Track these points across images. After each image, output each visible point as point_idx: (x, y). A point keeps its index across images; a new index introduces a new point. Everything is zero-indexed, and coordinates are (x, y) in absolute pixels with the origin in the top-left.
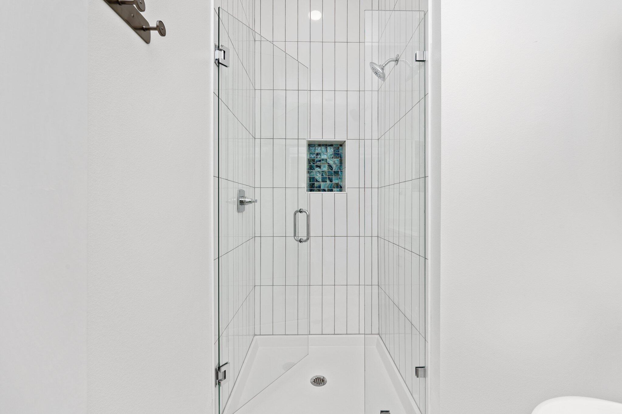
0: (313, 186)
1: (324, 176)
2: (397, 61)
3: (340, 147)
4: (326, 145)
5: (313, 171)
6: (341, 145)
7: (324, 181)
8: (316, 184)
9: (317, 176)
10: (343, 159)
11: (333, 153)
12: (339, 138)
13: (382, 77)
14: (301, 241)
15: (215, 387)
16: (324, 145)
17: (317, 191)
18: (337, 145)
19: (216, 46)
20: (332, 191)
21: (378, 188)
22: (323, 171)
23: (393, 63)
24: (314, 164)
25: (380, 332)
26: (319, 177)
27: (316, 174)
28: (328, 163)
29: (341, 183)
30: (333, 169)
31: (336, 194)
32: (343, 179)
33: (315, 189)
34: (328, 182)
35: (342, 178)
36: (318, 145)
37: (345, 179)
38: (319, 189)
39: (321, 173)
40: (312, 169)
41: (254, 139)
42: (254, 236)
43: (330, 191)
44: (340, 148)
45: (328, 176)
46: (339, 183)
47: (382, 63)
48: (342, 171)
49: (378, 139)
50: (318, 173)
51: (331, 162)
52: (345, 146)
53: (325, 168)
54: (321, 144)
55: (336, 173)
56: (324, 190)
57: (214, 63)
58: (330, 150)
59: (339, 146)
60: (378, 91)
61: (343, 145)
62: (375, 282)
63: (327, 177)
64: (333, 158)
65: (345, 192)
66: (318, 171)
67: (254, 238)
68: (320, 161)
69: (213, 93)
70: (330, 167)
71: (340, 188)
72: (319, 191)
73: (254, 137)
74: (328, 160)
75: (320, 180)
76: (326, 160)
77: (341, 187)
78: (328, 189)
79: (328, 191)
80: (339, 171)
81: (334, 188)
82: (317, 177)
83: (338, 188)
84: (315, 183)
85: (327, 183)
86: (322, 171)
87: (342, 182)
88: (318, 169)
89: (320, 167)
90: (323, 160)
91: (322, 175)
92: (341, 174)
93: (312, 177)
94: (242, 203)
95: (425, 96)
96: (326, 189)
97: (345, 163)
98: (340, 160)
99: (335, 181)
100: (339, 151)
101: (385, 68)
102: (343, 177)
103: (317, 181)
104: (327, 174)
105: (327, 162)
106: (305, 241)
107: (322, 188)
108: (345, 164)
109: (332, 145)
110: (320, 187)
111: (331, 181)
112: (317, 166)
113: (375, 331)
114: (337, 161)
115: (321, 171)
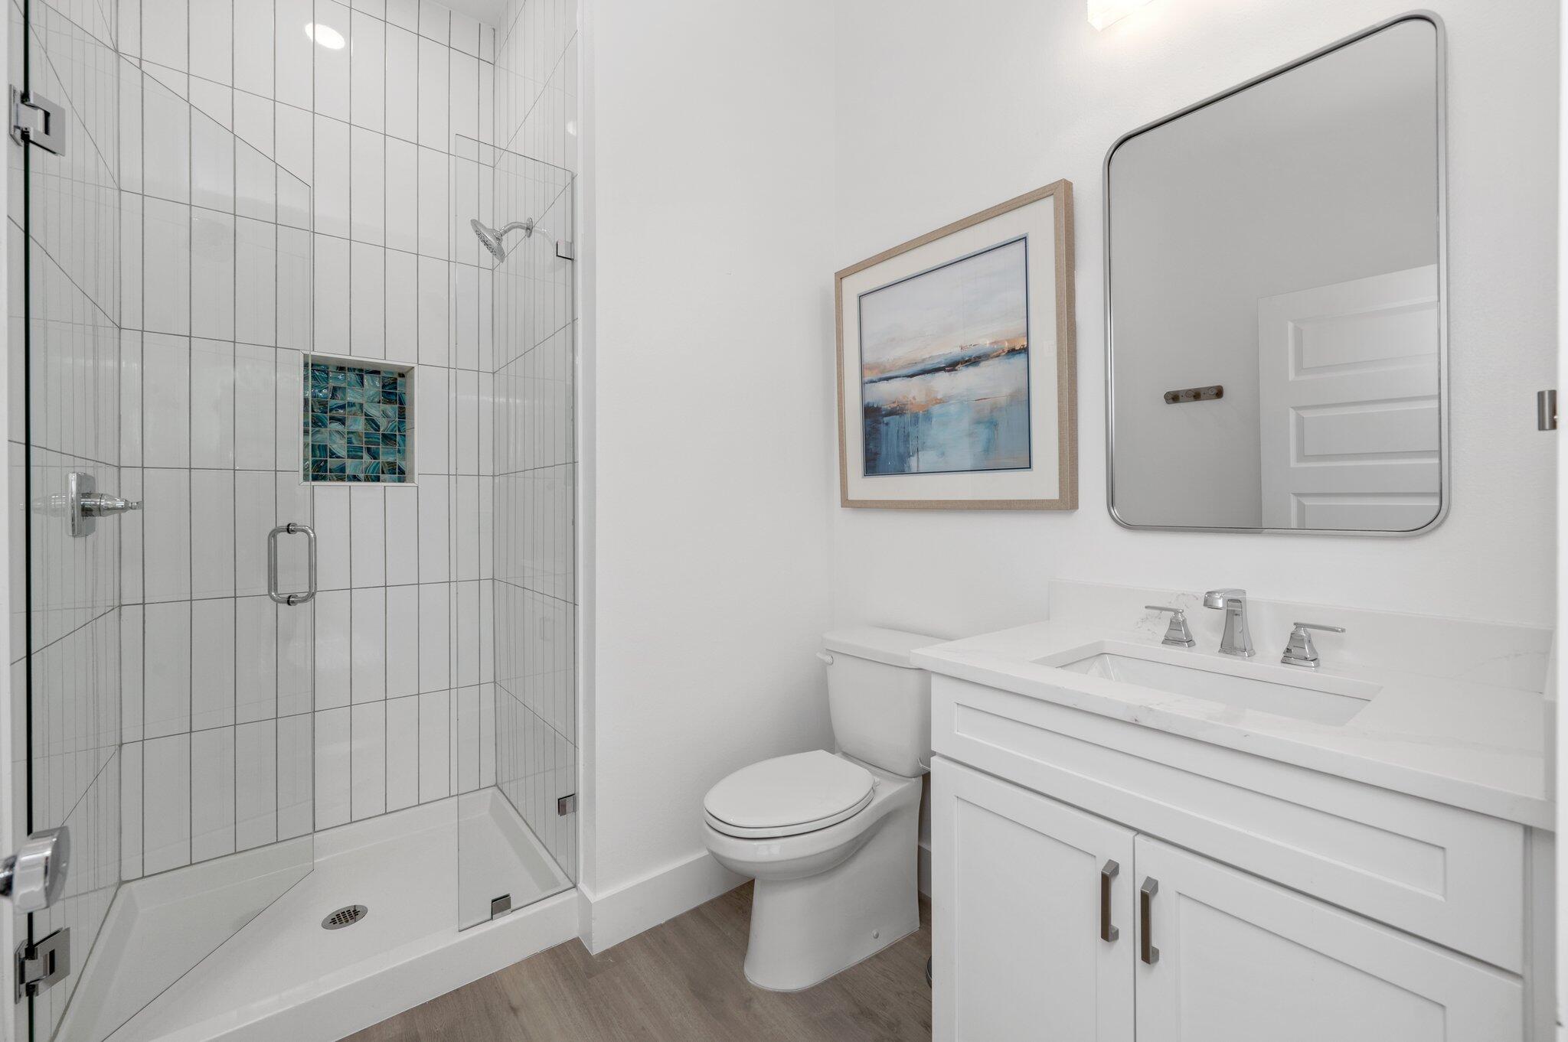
0: (320, 468)
1: (356, 443)
2: (529, 229)
3: (399, 379)
4: (362, 372)
5: (323, 430)
6: (402, 375)
7: (354, 453)
8: (332, 463)
9: (335, 443)
10: (407, 406)
11: (381, 390)
12: (396, 358)
13: (498, 253)
14: (293, 602)
15: (16, 1002)
16: (354, 369)
17: (334, 480)
18: (392, 373)
19: (15, 91)
20: (378, 479)
21: (494, 476)
22: (352, 433)
23: (522, 232)
24: (326, 413)
25: (499, 781)
26: (339, 446)
27: (330, 439)
28: (366, 415)
29: (403, 463)
30: (381, 429)
31: (389, 488)
32: (408, 454)
33: (328, 473)
34: (367, 458)
35: (404, 450)
36: (338, 367)
37: (413, 453)
38: (341, 475)
39: (346, 436)
40: (320, 426)
41: (116, 330)
42: (117, 603)
43: (373, 481)
44: (398, 382)
45: (366, 443)
46: (397, 461)
47: (500, 226)
48: (404, 436)
49: (494, 373)
50: (338, 436)
51: (375, 412)
52: (412, 377)
53: (359, 425)
54: (346, 366)
55: (389, 439)
56: (355, 478)
57: (10, 139)
58: (373, 386)
59: (396, 376)
60: (493, 270)
61: (407, 376)
62: (487, 675)
63: (364, 446)
64: (379, 402)
65: (413, 484)
66: (338, 432)
67: (117, 610)
68: (343, 407)
69: (6, 218)
70: (371, 421)
71: (400, 474)
72: (342, 479)
73: (117, 323)
74: (366, 406)
75: (343, 453)
76: (361, 405)
77: (402, 472)
78: (367, 476)
79: (365, 481)
80: (397, 433)
81: (383, 473)
82: (335, 446)
83: (395, 474)
84: (329, 459)
85: (363, 461)
86: (349, 433)
87: (404, 459)
88: (336, 426)
89: (342, 421)
90: (352, 405)
91: (350, 442)
92: (401, 443)
93: (319, 445)
94: (86, 511)
95: (573, 321)
96: (362, 476)
97: (413, 416)
98: (399, 407)
99: (383, 458)
100: (396, 389)
101: (504, 237)
102: (408, 448)
103: (333, 455)
104: (364, 440)
105: (364, 410)
106: (304, 600)
107: (349, 471)
108: (413, 419)
109: (377, 372)
110: (342, 469)
111: (374, 455)
112: (332, 419)
113: (488, 779)
114: (392, 410)
115: (346, 430)
